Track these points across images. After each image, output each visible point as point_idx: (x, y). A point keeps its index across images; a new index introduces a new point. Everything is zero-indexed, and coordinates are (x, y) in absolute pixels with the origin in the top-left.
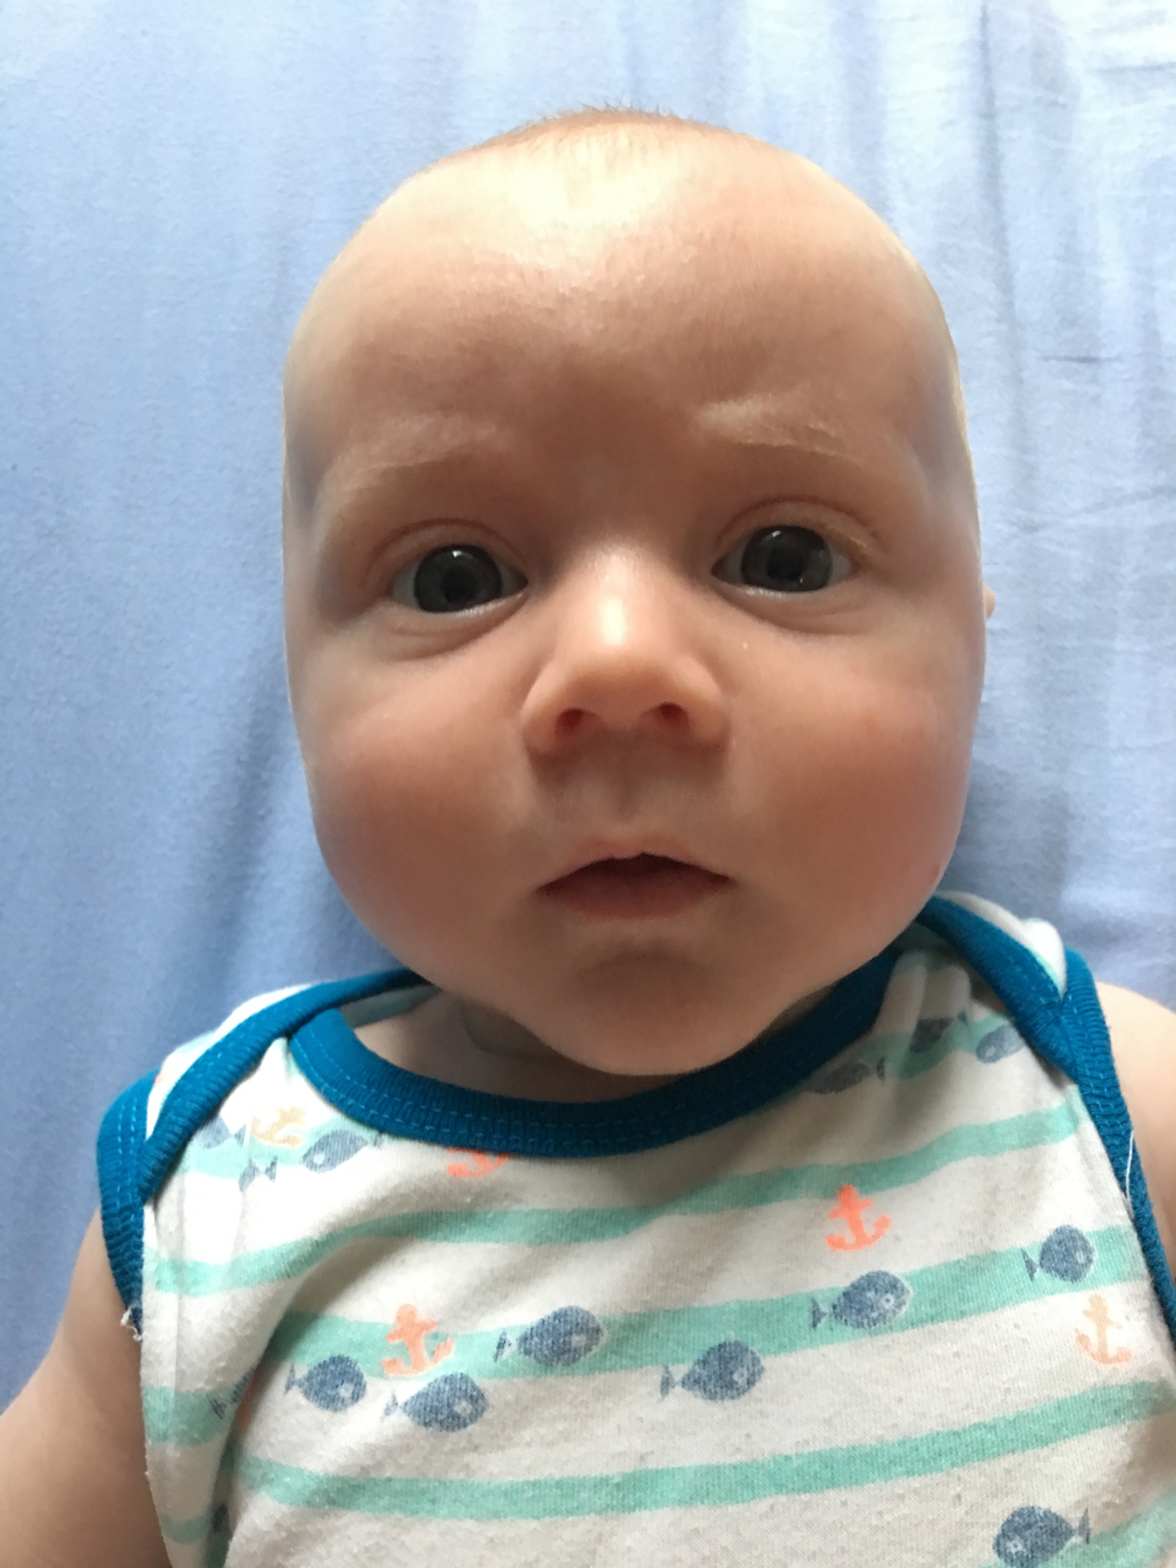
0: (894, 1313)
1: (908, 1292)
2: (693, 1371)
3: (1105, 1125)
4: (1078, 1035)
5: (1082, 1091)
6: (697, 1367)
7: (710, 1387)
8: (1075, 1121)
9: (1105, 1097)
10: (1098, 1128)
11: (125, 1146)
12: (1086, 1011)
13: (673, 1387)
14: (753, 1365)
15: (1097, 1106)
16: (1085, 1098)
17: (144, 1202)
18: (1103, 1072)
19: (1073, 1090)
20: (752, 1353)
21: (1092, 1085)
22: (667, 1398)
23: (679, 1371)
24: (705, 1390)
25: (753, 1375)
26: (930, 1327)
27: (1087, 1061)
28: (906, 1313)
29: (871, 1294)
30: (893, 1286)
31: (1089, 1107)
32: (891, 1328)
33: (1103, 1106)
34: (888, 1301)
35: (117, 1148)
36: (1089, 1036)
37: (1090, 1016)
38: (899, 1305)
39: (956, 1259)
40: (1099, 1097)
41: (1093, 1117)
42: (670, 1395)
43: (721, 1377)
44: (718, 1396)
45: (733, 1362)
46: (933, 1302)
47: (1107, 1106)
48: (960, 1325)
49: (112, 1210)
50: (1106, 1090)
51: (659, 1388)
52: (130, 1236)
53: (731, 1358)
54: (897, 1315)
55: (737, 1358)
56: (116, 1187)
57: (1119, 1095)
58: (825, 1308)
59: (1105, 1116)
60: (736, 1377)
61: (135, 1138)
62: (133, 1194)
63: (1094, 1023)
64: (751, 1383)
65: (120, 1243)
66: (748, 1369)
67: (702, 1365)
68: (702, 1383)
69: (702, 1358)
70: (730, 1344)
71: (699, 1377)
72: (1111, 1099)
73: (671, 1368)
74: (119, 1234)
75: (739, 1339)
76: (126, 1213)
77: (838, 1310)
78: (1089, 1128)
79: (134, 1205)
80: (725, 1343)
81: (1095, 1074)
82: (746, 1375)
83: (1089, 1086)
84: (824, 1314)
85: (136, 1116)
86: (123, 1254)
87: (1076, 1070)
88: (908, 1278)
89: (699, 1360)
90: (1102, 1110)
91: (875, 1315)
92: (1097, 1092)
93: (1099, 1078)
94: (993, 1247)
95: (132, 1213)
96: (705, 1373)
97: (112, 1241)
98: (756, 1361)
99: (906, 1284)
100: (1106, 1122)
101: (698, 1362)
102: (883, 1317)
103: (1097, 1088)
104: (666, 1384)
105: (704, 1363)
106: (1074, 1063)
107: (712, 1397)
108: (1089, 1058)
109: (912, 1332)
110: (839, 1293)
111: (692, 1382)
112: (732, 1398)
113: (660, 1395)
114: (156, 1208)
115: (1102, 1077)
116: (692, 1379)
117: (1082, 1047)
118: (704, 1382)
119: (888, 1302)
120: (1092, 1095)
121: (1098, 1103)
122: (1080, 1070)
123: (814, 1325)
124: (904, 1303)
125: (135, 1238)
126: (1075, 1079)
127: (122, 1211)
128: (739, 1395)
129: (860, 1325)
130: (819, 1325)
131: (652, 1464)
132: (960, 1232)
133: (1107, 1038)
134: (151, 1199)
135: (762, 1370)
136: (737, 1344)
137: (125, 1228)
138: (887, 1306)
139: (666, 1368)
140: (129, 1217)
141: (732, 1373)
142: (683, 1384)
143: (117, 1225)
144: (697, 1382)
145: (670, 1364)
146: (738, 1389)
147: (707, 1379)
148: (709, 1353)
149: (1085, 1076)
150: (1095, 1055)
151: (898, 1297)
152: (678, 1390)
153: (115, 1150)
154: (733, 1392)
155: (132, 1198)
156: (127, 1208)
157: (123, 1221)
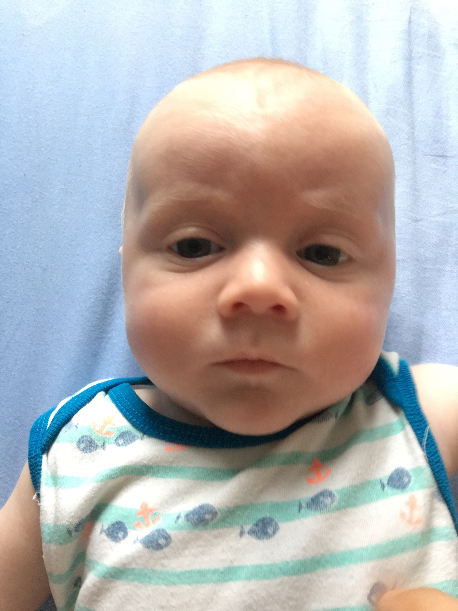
0: (330, 505)
1: (336, 497)
2: (252, 528)
6: (254, 527)
7: (259, 534)
11: (39, 432)
13: (244, 534)
14: (275, 526)
17: (43, 453)
20: (275, 521)
22: (241, 539)
23: (247, 528)
24: (257, 535)
25: (275, 529)
26: (344, 511)
28: (335, 505)
29: (321, 498)
30: (330, 494)
32: (329, 511)
34: (328, 500)
38: (332, 502)
39: (355, 484)
42: (243, 537)
43: (263, 531)
44: (262, 537)
45: (268, 525)
46: (345, 501)
49: (31, 456)
51: (239, 535)
52: (37, 466)
53: (267, 523)
54: (332, 506)
55: (269, 523)
56: (34, 447)
58: (304, 504)
60: (269, 530)
61: (43, 429)
62: (39, 450)
64: (274, 533)
65: (34, 469)
66: (273, 527)
68: (256, 533)
69: (256, 523)
70: (267, 518)
71: (255, 530)
73: (244, 527)
74: (33, 465)
75: (270, 516)
76: (36, 457)
77: (309, 505)
79: (39, 454)
80: (265, 518)
82: (272, 530)
84: (303, 507)
85: (44, 421)
86: (35, 473)
88: (336, 491)
91: (322, 506)
94: (369, 479)
95: (38, 457)
96: (257, 529)
97: (31, 468)
98: (277, 525)
99: (335, 493)
101: (254, 525)
102: (326, 506)
104: (242, 533)
105: (257, 525)
107: (259, 538)
109: (337, 513)
110: (310, 499)
111: (252, 532)
112: (267, 538)
113: (239, 537)
114: (47, 456)
123: (299, 511)
124: (334, 501)
125: (39, 467)
128: (270, 538)
129: (317, 510)
130: (301, 511)
131: (235, 564)
132: (358, 474)
134: (45, 452)
135: (279, 528)
136: (270, 518)
137: (36, 463)
138: (328, 503)
139: (242, 527)
140: (37, 459)
141: (267, 529)
142: (248, 533)
143: (33, 462)
144: (254, 532)
145: (244, 525)
147: (257, 531)
148: (259, 521)
151: (331, 498)
152: (246, 535)
153: (35, 434)
154: (269, 536)
155: (39, 451)
156: (37, 455)
157: (35, 460)
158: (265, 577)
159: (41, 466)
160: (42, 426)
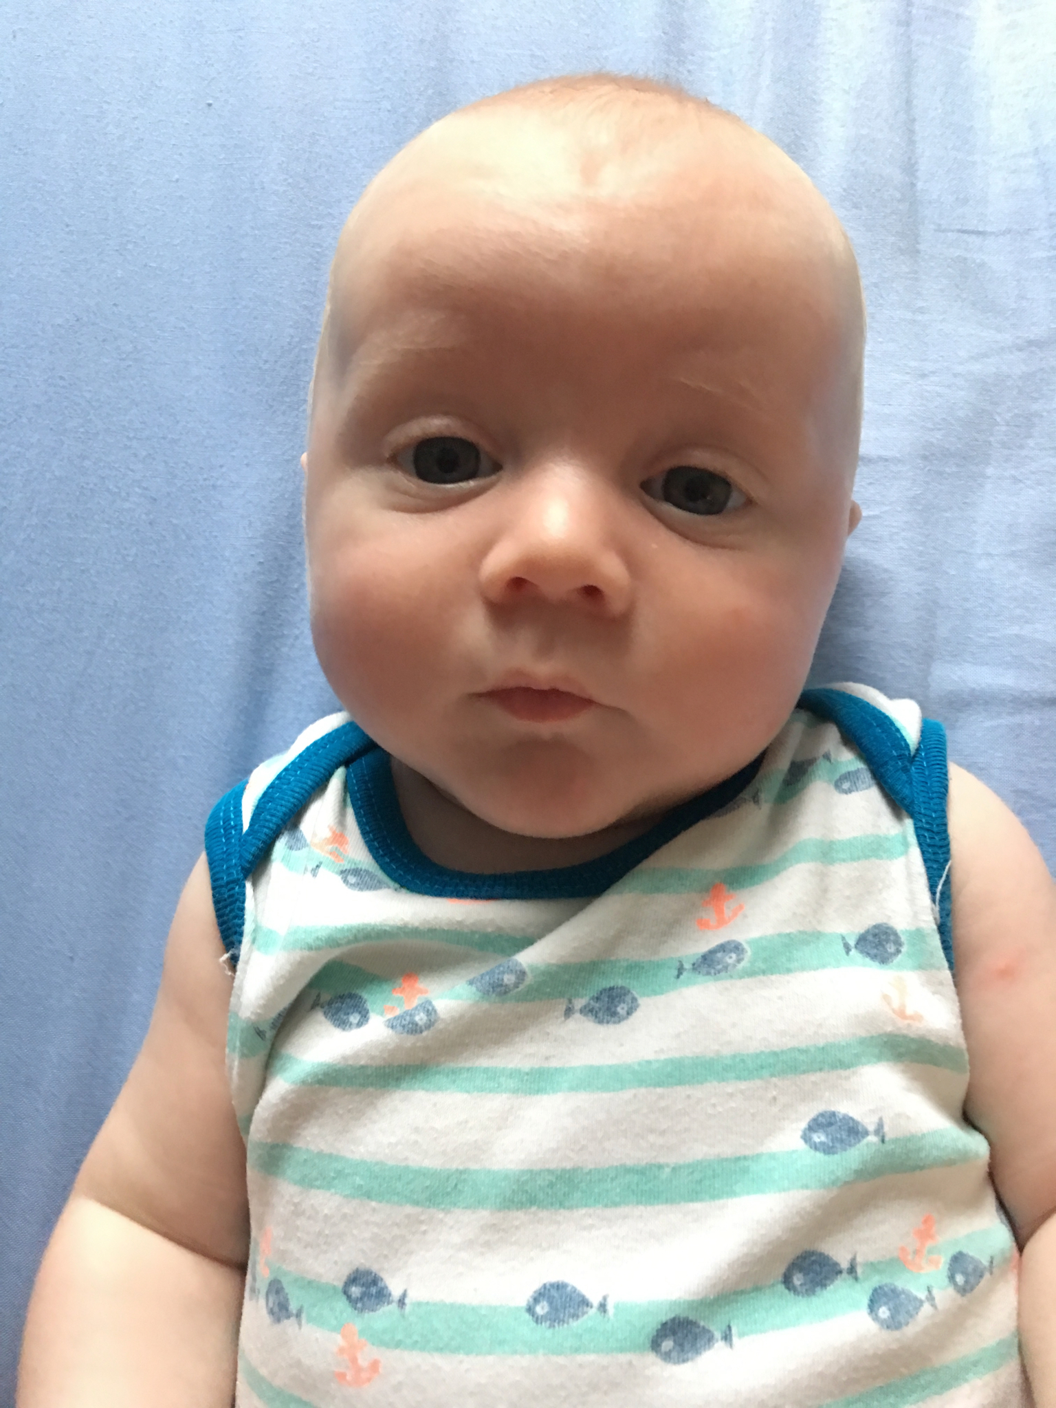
0: (734, 966)
1: (747, 952)
2: (589, 1004)
3: (928, 852)
4: (923, 782)
5: (915, 824)
6: (592, 1002)
7: (600, 1015)
8: (906, 845)
9: (933, 832)
10: (923, 852)
11: (228, 836)
12: (933, 765)
13: (573, 1014)
14: (632, 1002)
15: (925, 837)
16: (917, 829)
17: (245, 878)
18: (935, 812)
19: (909, 823)
20: (632, 993)
21: (924, 820)
22: (567, 1021)
23: (579, 1003)
24: (596, 1017)
25: (631, 1008)
26: (761, 977)
27: (924, 803)
28: (743, 967)
29: (719, 955)
30: (737, 948)
31: (918, 836)
32: (731, 977)
33: (931, 838)
34: (731, 957)
35: (221, 837)
36: (931, 784)
37: (935, 769)
38: (739, 961)
39: (788, 932)
40: (928, 830)
41: (920, 845)
42: (571, 1019)
43: (608, 1009)
44: (605, 1021)
45: (617, 999)
46: (765, 960)
47: (934, 838)
48: (787, 977)
49: (220, 882)
50: (935, 826)
51: (563, 1013)
52: (235, 902)
53: (617, 997)
54: (737, 968)
55: (621, 997)
56: (223, 866)
57: (945, 831)
58: (687, 966)
59: (929, 845)
60: (619, 1009)
61: (235, 831)
62: (237, 871)
63: (938, 775)
64: (629, 1013)
65: (226, 907)
66: (628, 1004)
67: (595, 1000)
68: (594, 1012)
69: (596, 995)
70: (617, 988)
71: (593, 1008)
72: (938, 833)
73: (573, 1001)
74: (225, 900)
75: (624, 985)
76: (231, 886)
77: (695, 966)
78: (915, 853)
79: (239, 880)
80: (614, 987)
81: (928, 812)
82: (626, 1009)
83: (921, 821)
84: (686, 969)
85: (234, 814)
86: (228, 915)
87: (913, 808)
88: (748, 943)
89: (593, 996)
90: (928, 840)
91: (720, 967)
92: (928, 826)
93: (931, 817)
94: (819, 928)
95: (236, 885)
96: (597, 1005)
97: (220, 905)
98: (634, 999)
99: (746, 946)
100: (930, 850)
101: (592, 998)
102: (726, 968)
103: (927, 823)
104: (569, 1012)
105: (598, 999)
106: (912, 802)
107: (601, 1022)
108: (927, 800)
109: (747, 980)
110: (700, 956)
111: (588, 1011)
112: (615, 1023)
113: (563, 1019)
114: (255, 885)
115: (934, 816)
116: (587, 1009)
117: (923, 791)
118: (596, 1012)
119: (731, 959)
120: (922, 828)
121: (926, 835)
122: (917, 809)
123: (678, 977)
124: (743, 959)
125: (238, 904)
126: (912, 816)
127: (228, 883)
128: (619, 1022)
129: (708, 973)
130: (682, 977)
131: (554, 1064)
132: (794, 914)
133: (946, 787)
134: (250, 877)
135: (638, 1006)
136: (622, 988)
137: (232, 896)
138: (730, 961)
139: (570, 1001)
140: (234, 888)
141: (616, 1006)
142: (581, 1011)
143: (224, 893)
144: (591, 1011)
145: (573, 998)
146: (619, 1017)
147: (598, 1010)
148: (601, 993)
149: (920, 813)
150: (932, 799)
151: (738, 955)
152: (577, 1015)
153: (219, 839)
154: (616, 1019)
155: (236, 874)
156: (233, 882)
157: (229, 891)
158: (605, 1088)
159: (244, 902)
160: (232, 823)
